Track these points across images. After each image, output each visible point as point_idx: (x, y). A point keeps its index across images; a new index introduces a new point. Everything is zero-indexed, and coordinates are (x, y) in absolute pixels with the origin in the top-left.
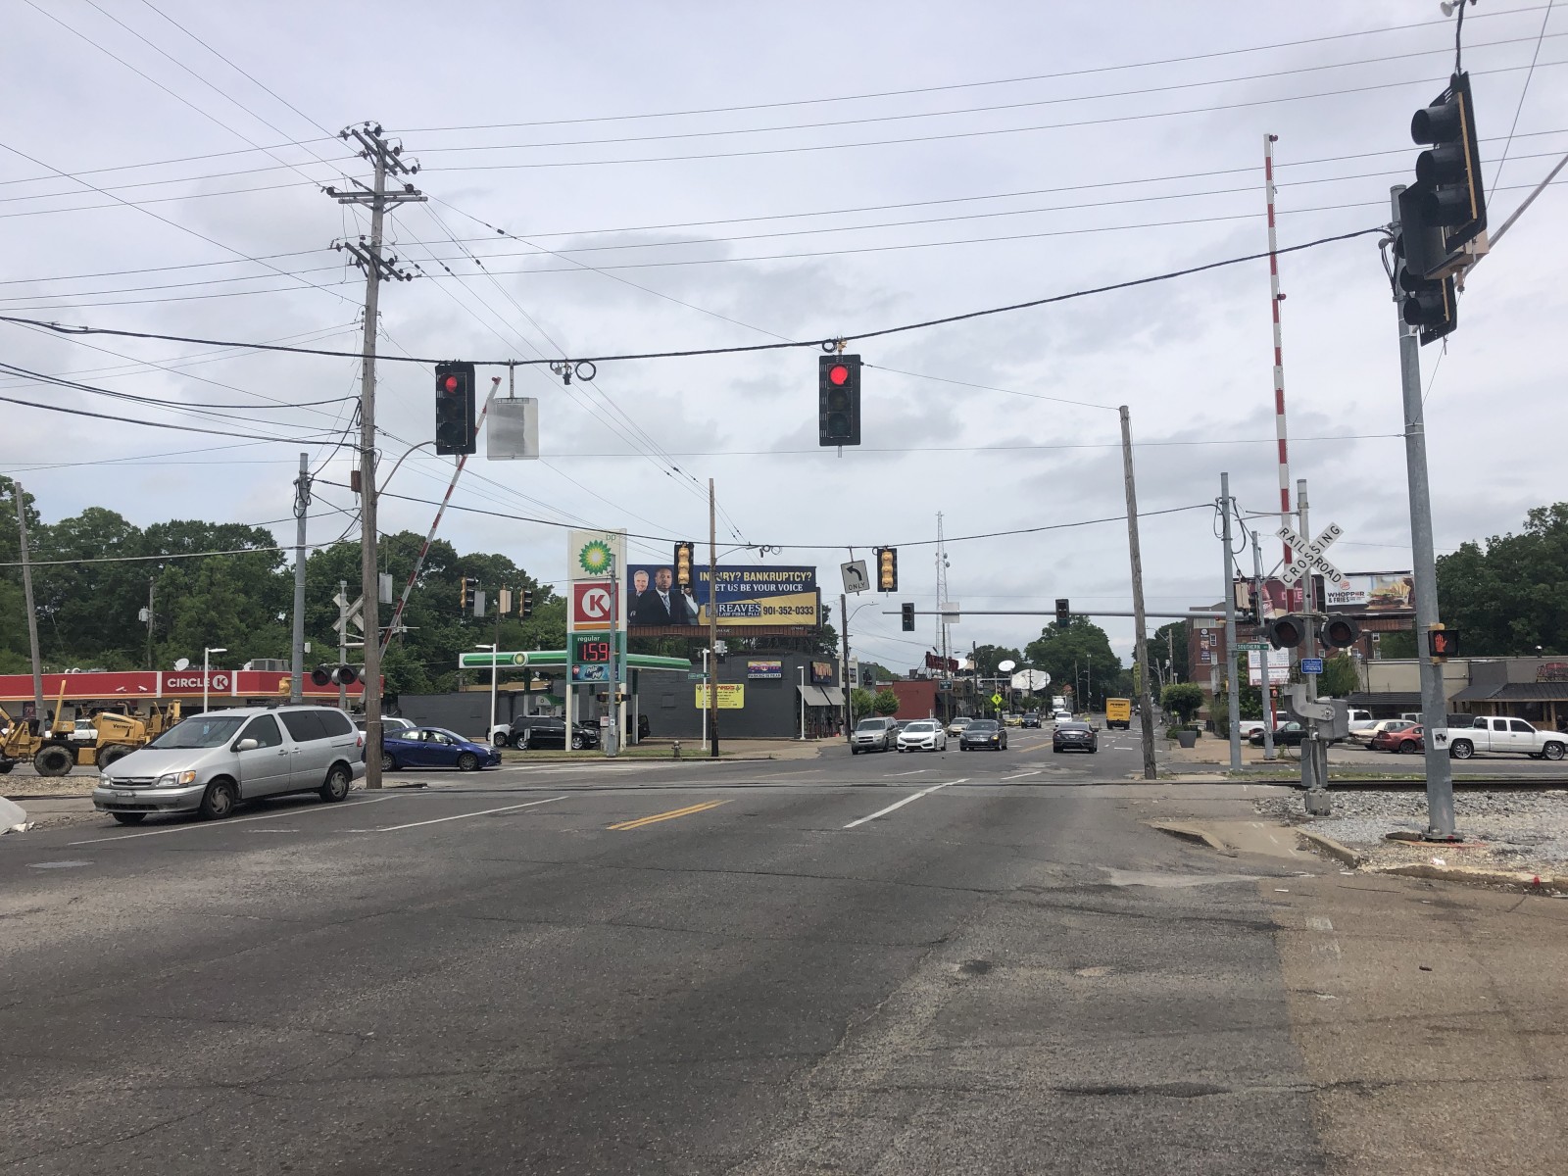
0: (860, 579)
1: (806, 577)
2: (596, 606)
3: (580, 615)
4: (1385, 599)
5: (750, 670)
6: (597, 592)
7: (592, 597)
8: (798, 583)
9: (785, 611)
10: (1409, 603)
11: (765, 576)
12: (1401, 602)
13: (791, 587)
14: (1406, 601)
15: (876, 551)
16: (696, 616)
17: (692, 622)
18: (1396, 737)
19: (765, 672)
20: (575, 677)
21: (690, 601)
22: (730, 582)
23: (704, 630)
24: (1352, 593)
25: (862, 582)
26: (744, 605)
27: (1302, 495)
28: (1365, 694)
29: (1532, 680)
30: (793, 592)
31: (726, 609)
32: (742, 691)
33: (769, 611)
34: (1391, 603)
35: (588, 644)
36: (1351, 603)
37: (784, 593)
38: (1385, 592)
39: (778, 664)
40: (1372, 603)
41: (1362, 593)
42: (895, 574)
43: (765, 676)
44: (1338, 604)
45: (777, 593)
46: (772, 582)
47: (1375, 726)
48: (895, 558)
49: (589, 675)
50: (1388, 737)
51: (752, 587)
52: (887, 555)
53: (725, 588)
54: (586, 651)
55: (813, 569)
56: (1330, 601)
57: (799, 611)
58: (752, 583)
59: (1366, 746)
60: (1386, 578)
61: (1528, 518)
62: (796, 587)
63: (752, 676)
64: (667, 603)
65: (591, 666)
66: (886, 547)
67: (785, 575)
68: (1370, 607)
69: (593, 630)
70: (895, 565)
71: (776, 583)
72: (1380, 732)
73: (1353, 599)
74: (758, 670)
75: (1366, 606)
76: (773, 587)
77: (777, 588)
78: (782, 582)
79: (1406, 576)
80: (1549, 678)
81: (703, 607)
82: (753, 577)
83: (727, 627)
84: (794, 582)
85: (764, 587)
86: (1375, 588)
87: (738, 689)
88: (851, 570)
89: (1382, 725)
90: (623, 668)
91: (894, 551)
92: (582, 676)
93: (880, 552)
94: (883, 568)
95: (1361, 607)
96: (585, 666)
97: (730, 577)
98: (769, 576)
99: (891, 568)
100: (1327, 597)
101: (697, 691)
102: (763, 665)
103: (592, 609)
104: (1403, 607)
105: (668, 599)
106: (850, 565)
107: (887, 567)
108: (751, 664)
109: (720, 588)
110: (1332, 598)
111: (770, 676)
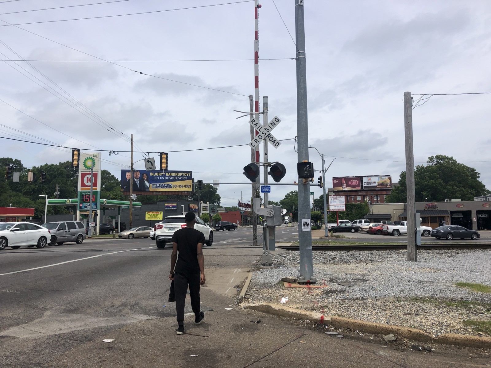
0: (152, 165)
1: (189, 175)
2: (89, 181)
3: (83, 185)
4: (382, 184)
5: (166, 207)
6: (89, 176)
7: (88, 178)
8: (185, 177)
9: (181, 186)
10: (390, 185)
11: (174, 174)
12: (387, 185)
13: (183, 178)
14: (389, 185)
15: (159, 154)
16: (148, 188)
17: (147, 190)
18: (375, 229)
19: (171, 207)
20: (81, 208)
21: (146, 182)
22: (161, 176)
23: (152, 193)
24: (372, 182)
25: (153, 166)
26: (166, 184)
27: (266, 104)
28: (371, 214)
29: (423, 210)
30: (184, 180)
31: (159, 185)
32: (162, 214)
33: (175, 186)
34: (384, 185)
35: (85, 195)
36: (371, 185)
37: (180, 180)
38: (382, 182)
39: (176, 204)
40: (378, 185)
41: (375, 182)
42: (167, 163)
43: (171, 209)
44: (367, 185)
45: (178, 180)
46: (176, 176)
47: (369, 225)
48: (167, 157)
49: (86, 207)
50: (372, 229)
51: (169, 178)
52: (164, 156)
53: (159, 178)
54: (85, 198)
55: (191, 172)
56: (365, 185)
57: (186, 186)
58: (169, 176)
59: (367, 232)
60: (383, 177)
61: (428, 160)
62: (185, 178)
63: (166, 209)
64: (138, 183)
65: (86, 204)
66: (164, 152)
67: (181, 174)
68: (378, 187)
69: (87, 190)
70: (167, 160)
71: (178, 177)
72: (370, 227)
73: (372, 184)
74: (169, 207)
75: (376, 186)
76: (177, 178)
77: (178, 178)
78: (180, 176)
79: (389, 177)
80: (429, 209)
81: (151, 185)
82: (169, 175)
83: (160, 192)
84: (184, 176)
85: (173, 178)
86: (379, 180)
87: (161, 213)
88: (148, 161)
89: (371, 225)
90: (98, 204)
91: (167, 154)
92: (83, 207)
93: (161, 155)
94: (162, 161)
95: (375, 187)
96: (84, 204)
97: (161, 174)
98: (175, 174)
99: (165, 161)
100: (364, 183)
101: (146, 214)
102: (170, 205)
103: (87, 182)
104: (388, 187)
105: (138, 182)
106: (148, 159)
107: (164, 161)
108: (166, 205)
109: (157, 178)
110: (366, 184)
111: (173, 209)
